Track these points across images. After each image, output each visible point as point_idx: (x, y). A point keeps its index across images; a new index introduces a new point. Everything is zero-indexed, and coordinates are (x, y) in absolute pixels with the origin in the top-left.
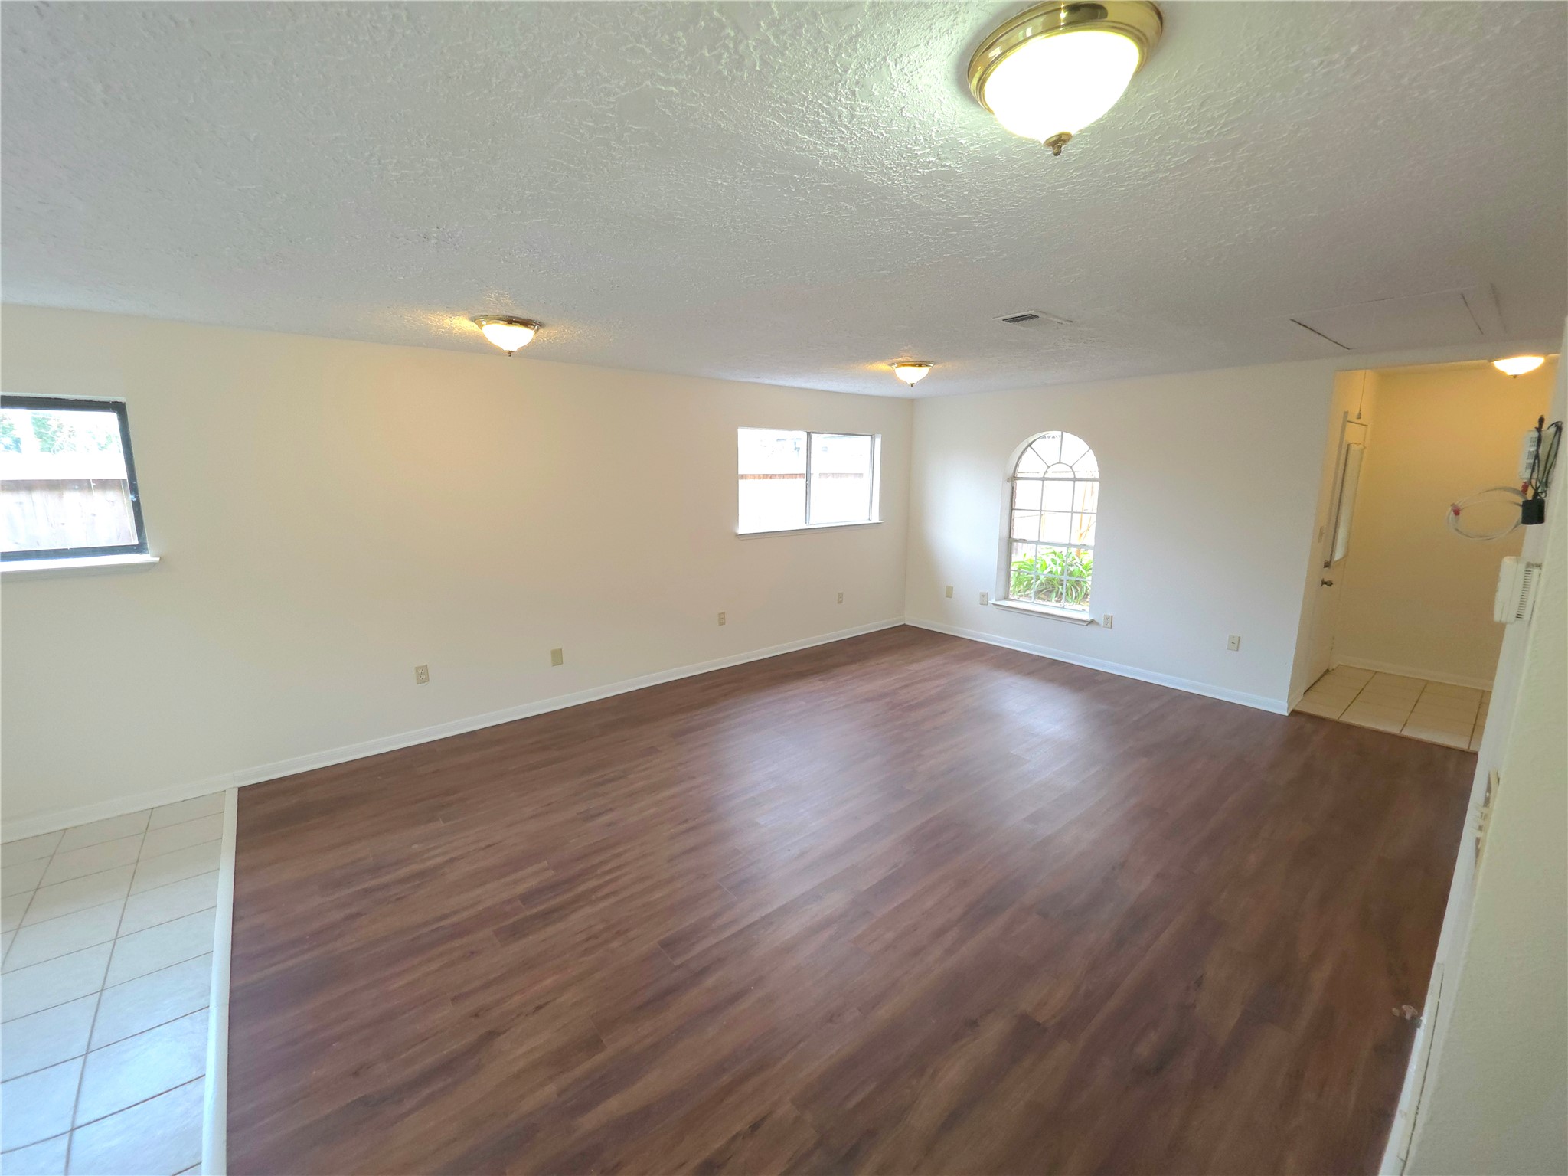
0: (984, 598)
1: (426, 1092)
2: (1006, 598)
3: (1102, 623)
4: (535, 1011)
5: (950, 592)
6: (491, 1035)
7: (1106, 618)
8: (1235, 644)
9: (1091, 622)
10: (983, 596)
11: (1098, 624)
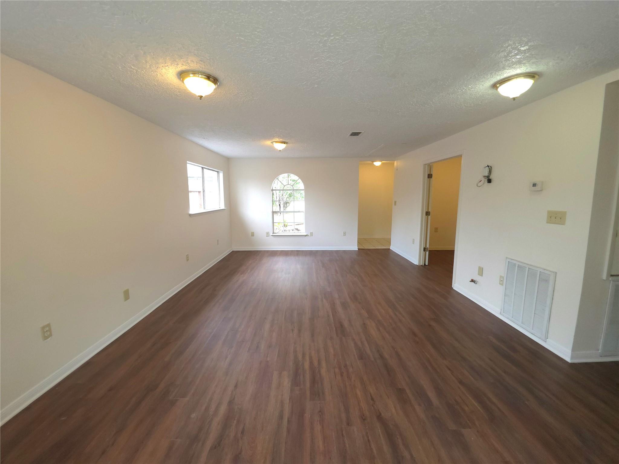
0: (268, 234)
1: (401, 447)
2: (274, 233)
3: (310, 235)
4: (374, 401)
5: (253, 234)
6: (379, 417)
7: (311, 233)
8: (345, 234)
9: (306, 235)
10: (267, 233)
11: (308, 236)
